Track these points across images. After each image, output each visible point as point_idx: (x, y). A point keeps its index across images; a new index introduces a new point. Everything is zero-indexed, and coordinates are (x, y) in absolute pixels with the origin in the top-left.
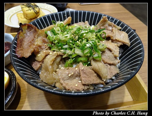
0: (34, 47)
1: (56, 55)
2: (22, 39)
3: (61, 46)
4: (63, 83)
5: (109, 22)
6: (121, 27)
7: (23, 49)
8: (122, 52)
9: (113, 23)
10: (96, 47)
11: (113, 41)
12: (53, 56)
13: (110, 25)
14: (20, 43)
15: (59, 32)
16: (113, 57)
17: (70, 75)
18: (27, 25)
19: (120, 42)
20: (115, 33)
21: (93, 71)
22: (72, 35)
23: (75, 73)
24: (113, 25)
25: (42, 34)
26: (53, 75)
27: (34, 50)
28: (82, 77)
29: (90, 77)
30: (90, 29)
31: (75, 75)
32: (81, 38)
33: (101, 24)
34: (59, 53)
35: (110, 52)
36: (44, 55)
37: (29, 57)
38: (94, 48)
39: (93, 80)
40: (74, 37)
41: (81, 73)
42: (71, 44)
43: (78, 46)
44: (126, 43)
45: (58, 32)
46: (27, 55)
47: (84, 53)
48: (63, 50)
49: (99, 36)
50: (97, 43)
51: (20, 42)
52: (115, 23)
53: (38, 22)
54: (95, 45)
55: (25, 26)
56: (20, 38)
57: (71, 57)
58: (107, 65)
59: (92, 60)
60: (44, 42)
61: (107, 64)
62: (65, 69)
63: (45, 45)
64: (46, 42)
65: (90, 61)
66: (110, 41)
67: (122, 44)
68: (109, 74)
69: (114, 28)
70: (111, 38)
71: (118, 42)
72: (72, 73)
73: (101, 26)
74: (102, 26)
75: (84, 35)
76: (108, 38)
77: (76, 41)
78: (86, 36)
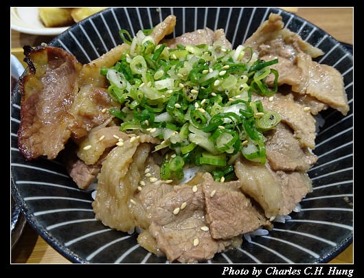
0: (71, 125)
1: (137, 144)
2: (33, 95)
3: (148, 118)
4: (160, 237)
5: (287, 32)
6: (323, 51)
7: (42, 126)
8: (322, 126)
9: (299, 37)
10: (252, 123)
11: (297, 97)
12: (128, 149)
13: (288, 42)
14: (30, 111)
15: (143, 71)
16: (299, 148)
17: (176, 211)
18: (46, 52)
19: (320, 102)
20: (304, 71)
21: (240, 193)
22: (182, 85)
23: (190, 203)
24: (298, 42)
25: (91, 76)
26: (130, 206)
27: (72, 134)
28: (211, 218)
29: (233, 214)
30: (231, 60)
31: (192, 207)
32: (207, 92)
33: (261, 36)
34: (143, 138)
35: (290, 134)
36: (100, 149)
37: (57, 156)
38: (245, 125)
39: (243, 222)
40: (185, 91)
41: (208, 206)
42: (178, 114)
43: (199, 119)
44: (337, 106)
45: (139, 71)
46: (53, 148)
47: (215, 144)
48: (154, 129)
49: (259, 84)
50: (255, 111)
51: (31, 107)
52: (304, 36)
53: (78, 33)
54: (247, 119)
55: (39, 54)
56: (29, 93)
57: (177, 150)
58: (280, 175)
59: (239, 163)
60: (99, 101)
61: (281, 172)
62: (161, 184)
63: (104, 110)
64: (105, 101)
65: (234, 164)
66: (290, 96)
67: (325, 108)
68: (286, 202)
69: (302, 55)
70: (293, 90)
71: (313, 102)
72: (184, 205)
73: (261, 44)
74: (265, 43)
75: (217, 83)
76: (284, 89)
77: (193, 103)
78: (220, 85)
